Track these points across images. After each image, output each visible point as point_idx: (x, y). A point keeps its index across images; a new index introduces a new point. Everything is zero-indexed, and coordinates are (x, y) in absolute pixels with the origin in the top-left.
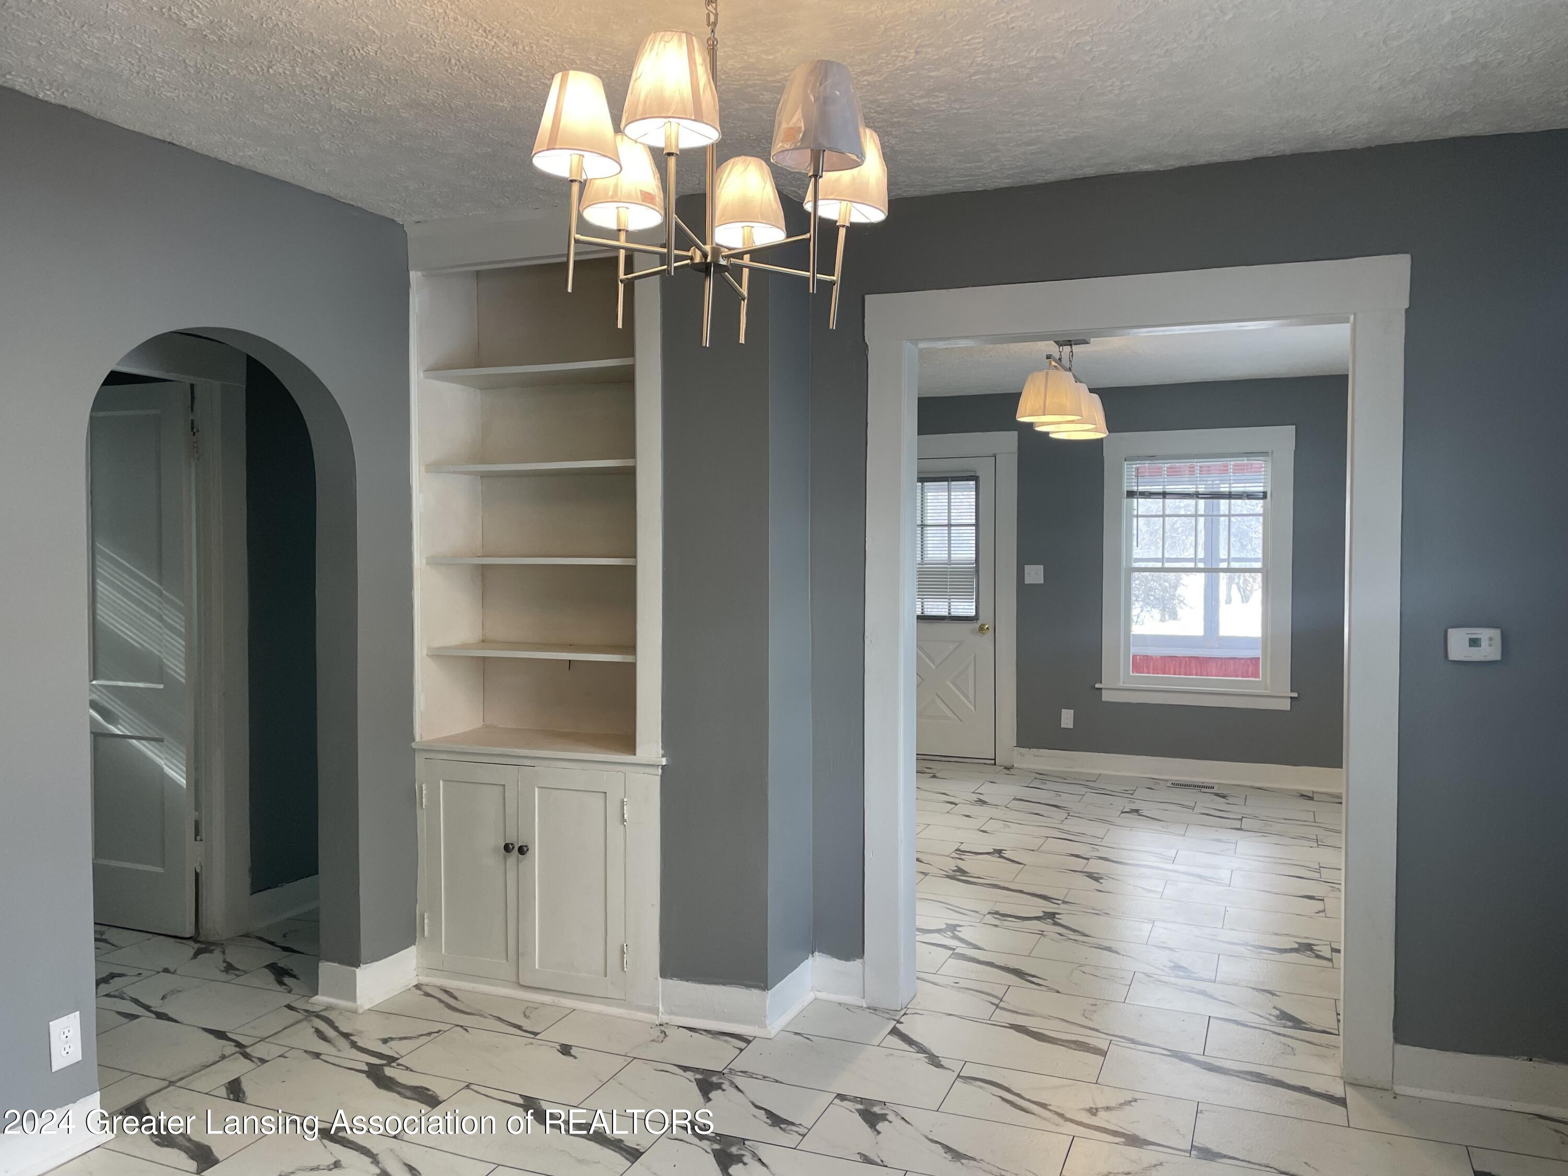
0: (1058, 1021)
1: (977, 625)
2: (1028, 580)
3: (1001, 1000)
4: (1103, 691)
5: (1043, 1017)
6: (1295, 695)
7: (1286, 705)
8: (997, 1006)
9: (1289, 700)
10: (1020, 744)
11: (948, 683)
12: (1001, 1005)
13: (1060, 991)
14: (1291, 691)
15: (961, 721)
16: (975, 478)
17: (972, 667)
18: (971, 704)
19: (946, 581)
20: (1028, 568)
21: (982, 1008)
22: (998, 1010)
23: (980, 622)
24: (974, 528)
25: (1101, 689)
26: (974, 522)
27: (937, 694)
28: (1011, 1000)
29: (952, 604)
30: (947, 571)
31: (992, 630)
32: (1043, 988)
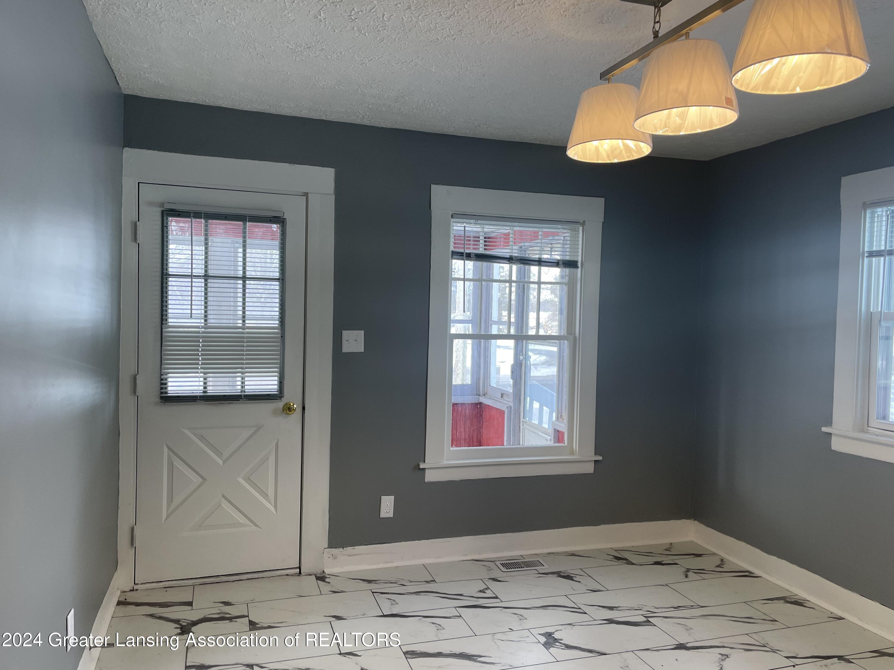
1: (280, 404)
2: (346, 348)
4: (427, 471)
6: (600, 458)
7: (590, 468)
9: (593, 464)
10: (332, 544)
11: (241, 480)
14: (595, 454)
15: (256, 525)
16: (279, 220)
17: (272, 459)
18: (270, 503)
19: (243, 350)
20: (346, 334)
23: (284, 401)
24: (278, 283)
25: (424, 469)
26: (277, 275)
27: (224, 496)
29: (246, 379)
30: (243, 337)
31: (299, 411)
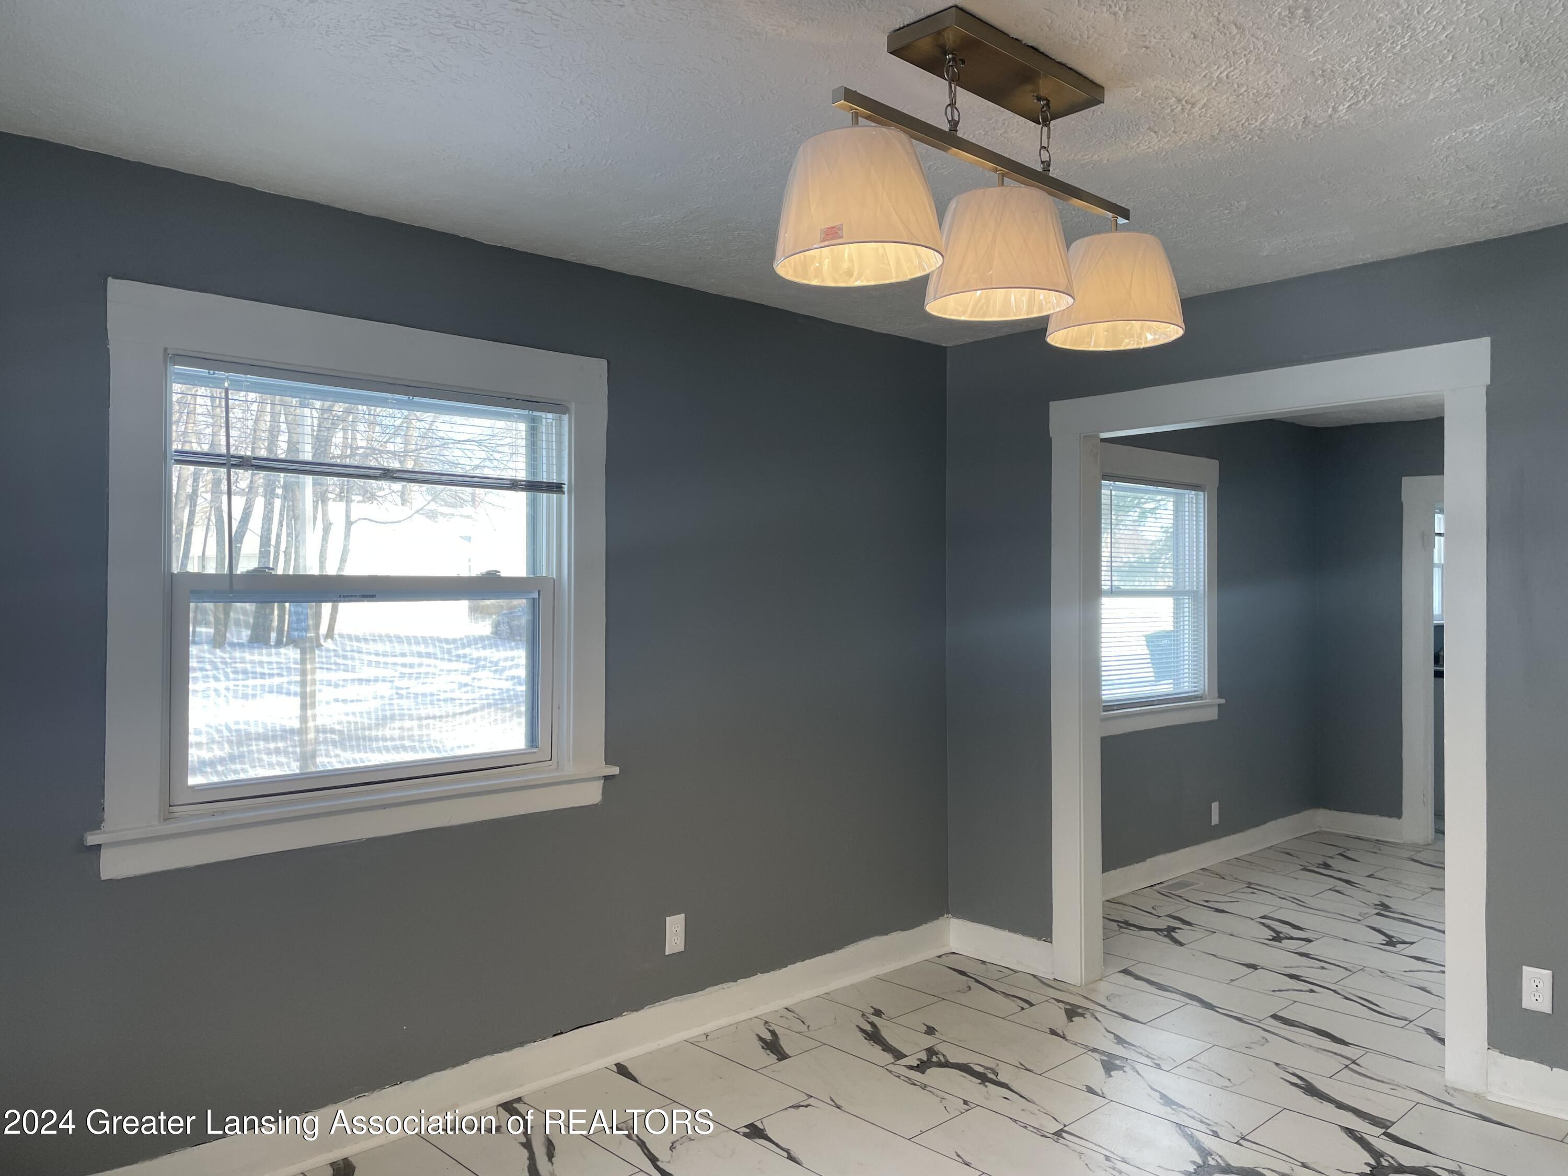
0: (1297, 1041)
3: (1347, 1066)
5: (1311, 1046)
8: (1354, 1062)
12: (1348, 1062)
13: (1274, 1066)
21: (1369, 1063)
22: (1355, 1059)
28: (1335, 1064)
32: (1291, 1070)
